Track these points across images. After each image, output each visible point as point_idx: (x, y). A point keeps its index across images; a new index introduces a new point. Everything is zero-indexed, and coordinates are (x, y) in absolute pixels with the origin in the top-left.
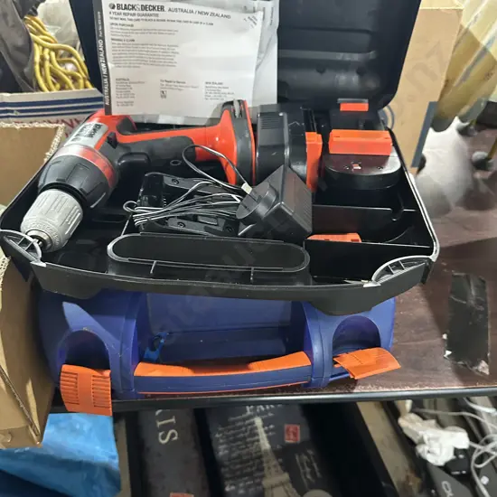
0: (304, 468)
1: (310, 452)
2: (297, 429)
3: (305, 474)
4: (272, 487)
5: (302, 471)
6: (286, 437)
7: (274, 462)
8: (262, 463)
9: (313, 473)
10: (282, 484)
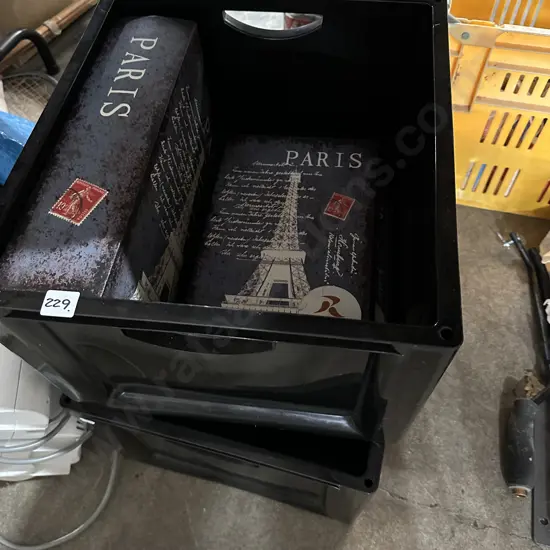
0: (334, 253)
1: (355, 238)
2: (349, 204)
3: (332, 261)
4: (273, 262)
5: (329, 256)
6: (328, 207)
7: (293, 233)
8: (274, 227)
9: (345, 266)
10: (290, 263)
